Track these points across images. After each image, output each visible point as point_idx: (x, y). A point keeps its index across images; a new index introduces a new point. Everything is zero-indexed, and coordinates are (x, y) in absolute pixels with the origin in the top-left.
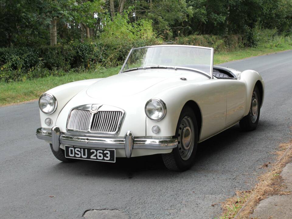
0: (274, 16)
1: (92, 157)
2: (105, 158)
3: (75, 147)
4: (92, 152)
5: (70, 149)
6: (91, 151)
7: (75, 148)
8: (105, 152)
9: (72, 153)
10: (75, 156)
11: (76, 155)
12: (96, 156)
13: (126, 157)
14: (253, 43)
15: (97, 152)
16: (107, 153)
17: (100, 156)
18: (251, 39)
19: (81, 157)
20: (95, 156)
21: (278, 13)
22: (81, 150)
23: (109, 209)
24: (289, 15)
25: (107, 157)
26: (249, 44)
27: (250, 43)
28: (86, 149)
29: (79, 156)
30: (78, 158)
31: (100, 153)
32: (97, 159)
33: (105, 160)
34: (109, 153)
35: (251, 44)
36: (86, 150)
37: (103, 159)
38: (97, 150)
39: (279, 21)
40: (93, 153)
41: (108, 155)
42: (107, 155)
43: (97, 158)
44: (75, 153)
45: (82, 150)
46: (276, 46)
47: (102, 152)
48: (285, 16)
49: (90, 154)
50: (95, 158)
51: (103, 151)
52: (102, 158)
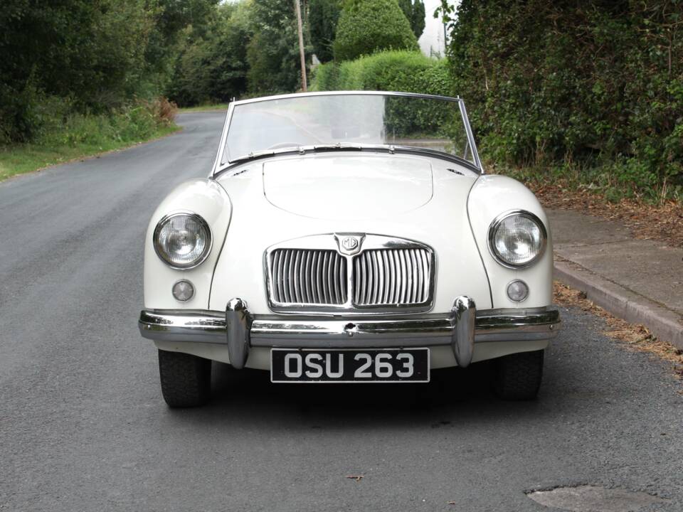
0: (68, 61)
1: (359, 373)
2: (399, 373)
3: (303, 350)
4: (360, 359)
5: (287, 358)
6: (357, 357)
7: (304, 355)
8: (399, 357)
9: (293, 369)
10: (304, 377)
11: (308, 374)
12: (372, 369)
13: (456, 365)
14: (27, 131)
15: (373, 358)
16: (407, 360)
17: (384, 370)
18: (21, 121)
19: (324, 377)
20: (366, 371)
21: (78, 56)
22: (324, 358)
23: (567, 486)
24: (104, 60)
25: (406, 370)
26: (19, 134)
27: (20, 131)
28: (341, 352)
29: (319, 374)
30: (315, 379)
31: (382, 360)
32: (375, 377)
33: (398, 378)
34: (411, 358)
35: (23, 134)
36: (341, 357)
37: (394, 377)
38: (373, 355)
39: (81, 75)
40: (363, 361)
41: (409, 365)
42: (405, 365)
43: (374, 375)
44: (305, 368)
45: (328, 356)
46: (83, 141)
47: (389, 357)
48: (94, 64)
49: (351, 366)
50: (369, 375)
51: (394, 354)
52: (389, 374)
